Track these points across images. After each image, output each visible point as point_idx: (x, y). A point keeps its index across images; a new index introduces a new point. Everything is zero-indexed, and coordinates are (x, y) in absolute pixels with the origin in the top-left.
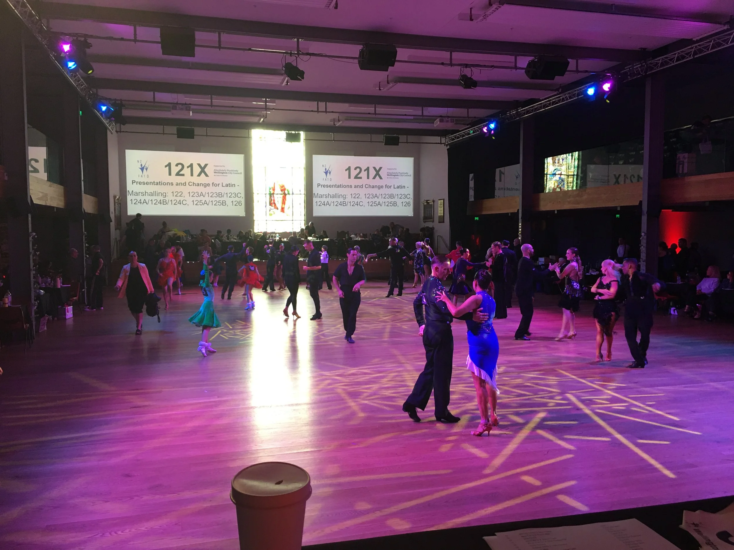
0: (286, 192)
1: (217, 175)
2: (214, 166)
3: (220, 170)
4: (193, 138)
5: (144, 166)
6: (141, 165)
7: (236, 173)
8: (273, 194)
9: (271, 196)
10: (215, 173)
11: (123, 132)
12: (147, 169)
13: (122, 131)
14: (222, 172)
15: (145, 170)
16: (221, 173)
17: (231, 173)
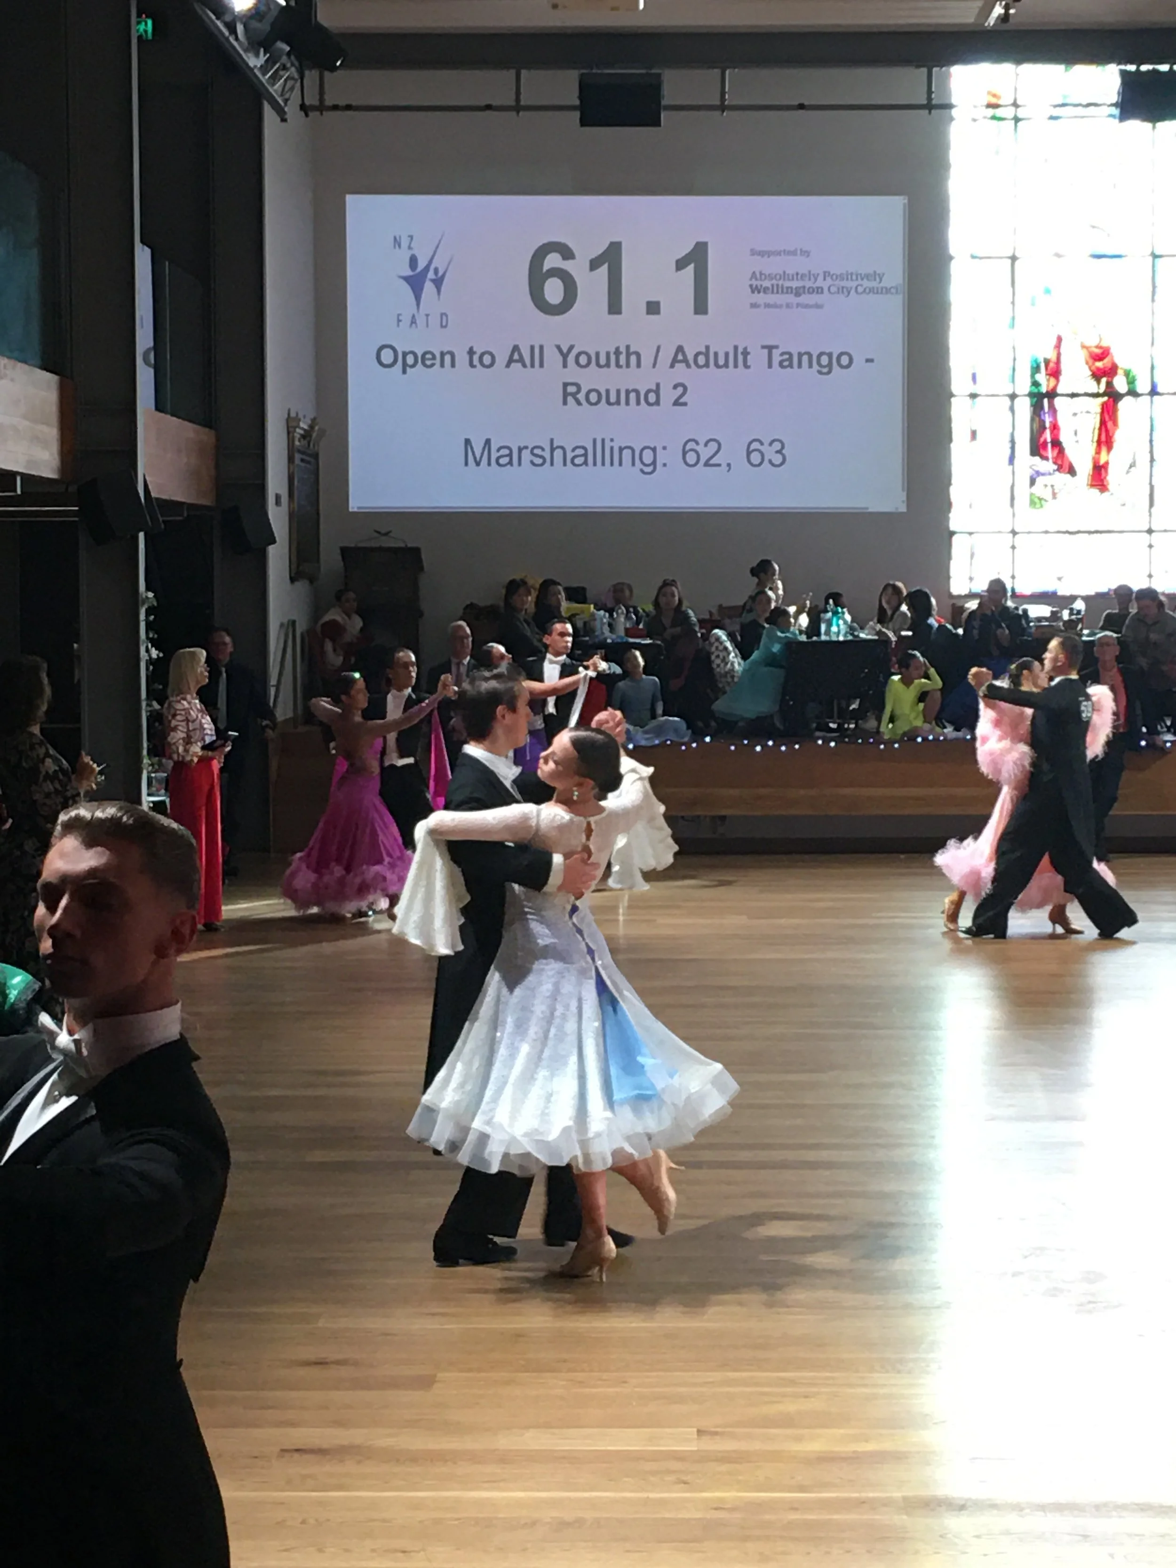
0: (1120, 384)
1: (767, 306)
2: (753, 252)
3: (784, 276)
4: (657, 123)
5: (427, 269)
6: (413, 262)
7: (872, 290)
8: (1052, 394)
9: (1037, 408)
10: (755, 289)
11: (335, 108)
12: (438, 283)
13: (329, 102)
14: (794, 284)
15: (429, 287)
16: (789, 290)
17: (841, 290)
